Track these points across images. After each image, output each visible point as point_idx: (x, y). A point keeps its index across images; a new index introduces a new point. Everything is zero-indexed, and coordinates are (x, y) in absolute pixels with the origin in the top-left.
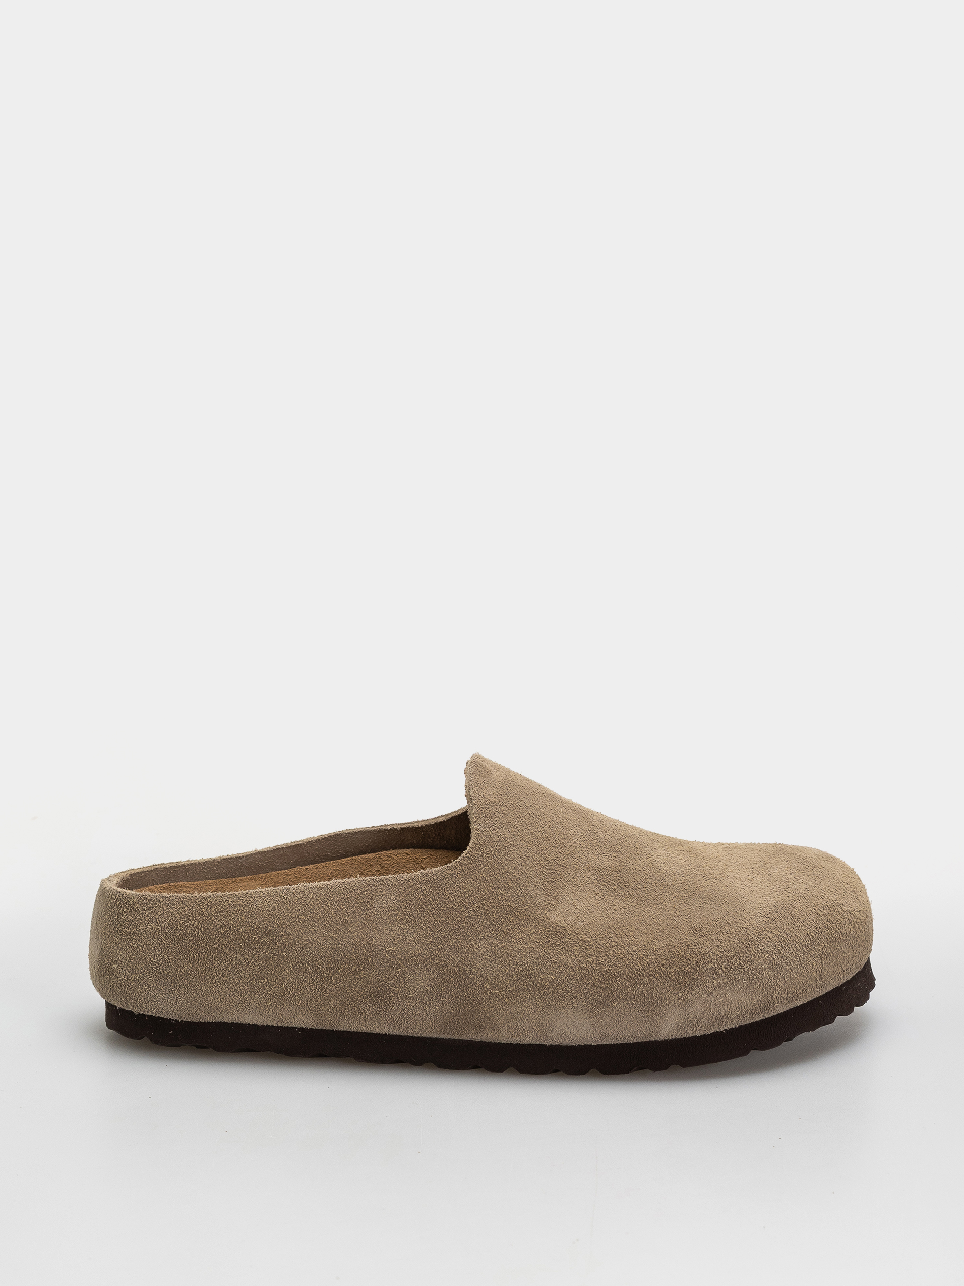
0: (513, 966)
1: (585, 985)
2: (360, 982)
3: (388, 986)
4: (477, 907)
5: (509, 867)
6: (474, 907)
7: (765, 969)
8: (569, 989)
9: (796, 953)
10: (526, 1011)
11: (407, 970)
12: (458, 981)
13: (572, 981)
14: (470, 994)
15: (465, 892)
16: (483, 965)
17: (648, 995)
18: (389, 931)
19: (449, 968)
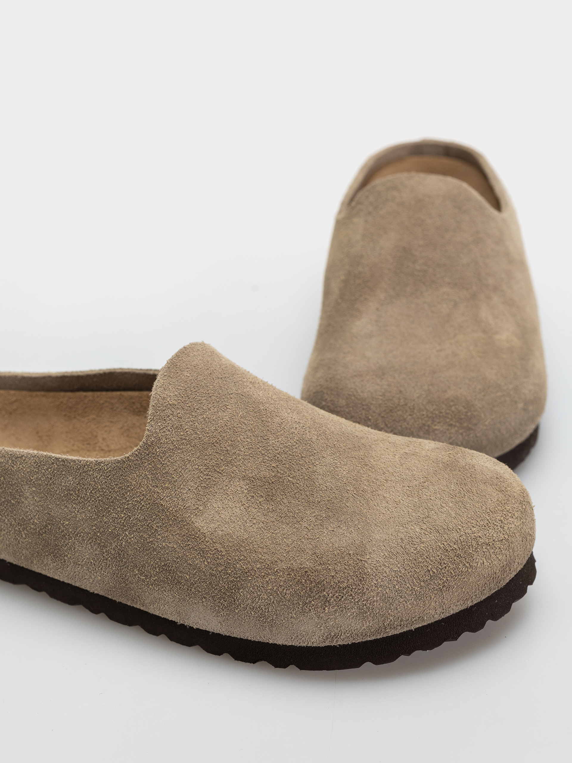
0: (157, 560)
1: (214, 590)
2: (43, 542)
3: (63, 551)
4: (136, 501)
5: (170, 469)
6: (133, 501)
7: (377, 601)
8: (200, 590)
9: (412, 587)
10: (166, 599)
11: (76, 543)
12: (114, 561)
13: (202, 584)
14: (123, 574)
15: (128, 486)
16: (133, 554)
17: (266, 609)
18: (64, 507)
19: (107, 549)
